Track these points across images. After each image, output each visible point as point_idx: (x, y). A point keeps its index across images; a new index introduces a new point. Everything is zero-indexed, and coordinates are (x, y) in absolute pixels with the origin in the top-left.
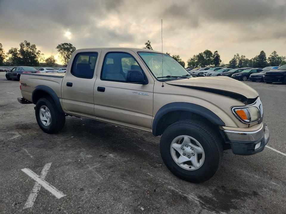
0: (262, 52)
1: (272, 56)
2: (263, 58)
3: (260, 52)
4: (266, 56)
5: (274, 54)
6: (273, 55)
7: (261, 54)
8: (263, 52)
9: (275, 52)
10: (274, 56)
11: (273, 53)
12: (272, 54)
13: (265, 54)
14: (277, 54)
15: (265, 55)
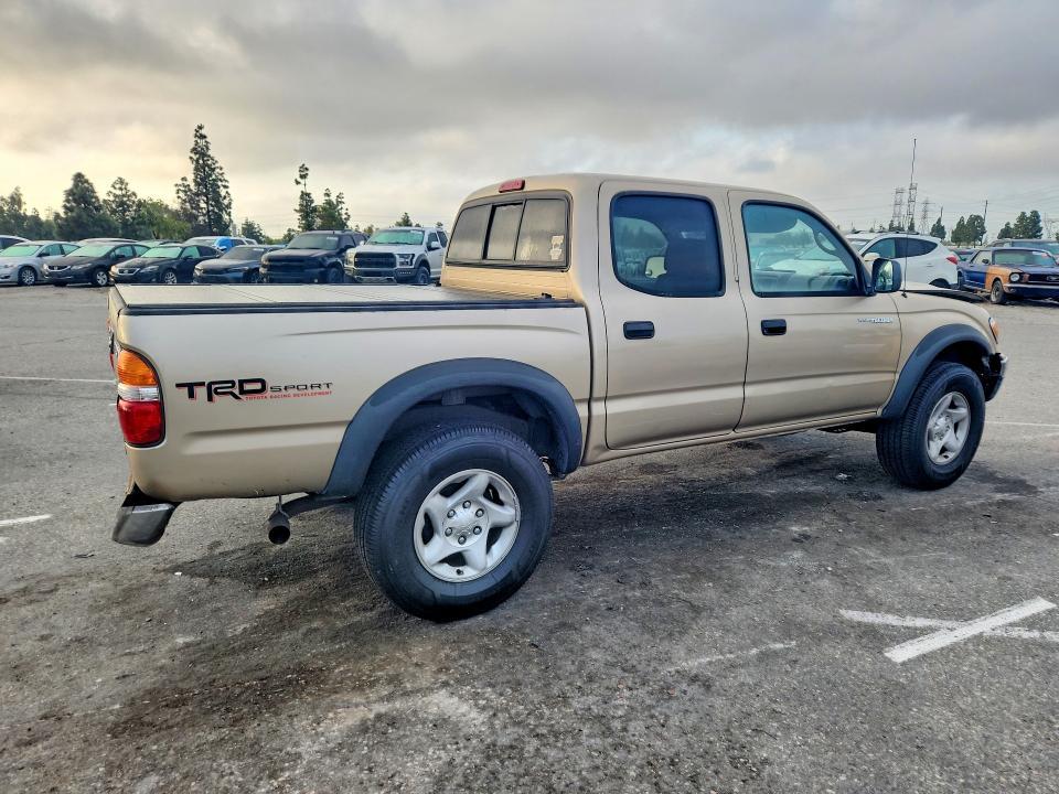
0: (79, 178)
1: (116, 196)
2: (87, 202)
3: (71, 176)
4: (97, 194)
5: (121, 189)
6: (118, 192)
7: (76, 186)
8: (83, 176)
9: (121, 181)
10: (123, 196)
11: (117, 186)
12: (113, 186)
13: (91, 185)
14: (131, 188)
15: (93, 192)
